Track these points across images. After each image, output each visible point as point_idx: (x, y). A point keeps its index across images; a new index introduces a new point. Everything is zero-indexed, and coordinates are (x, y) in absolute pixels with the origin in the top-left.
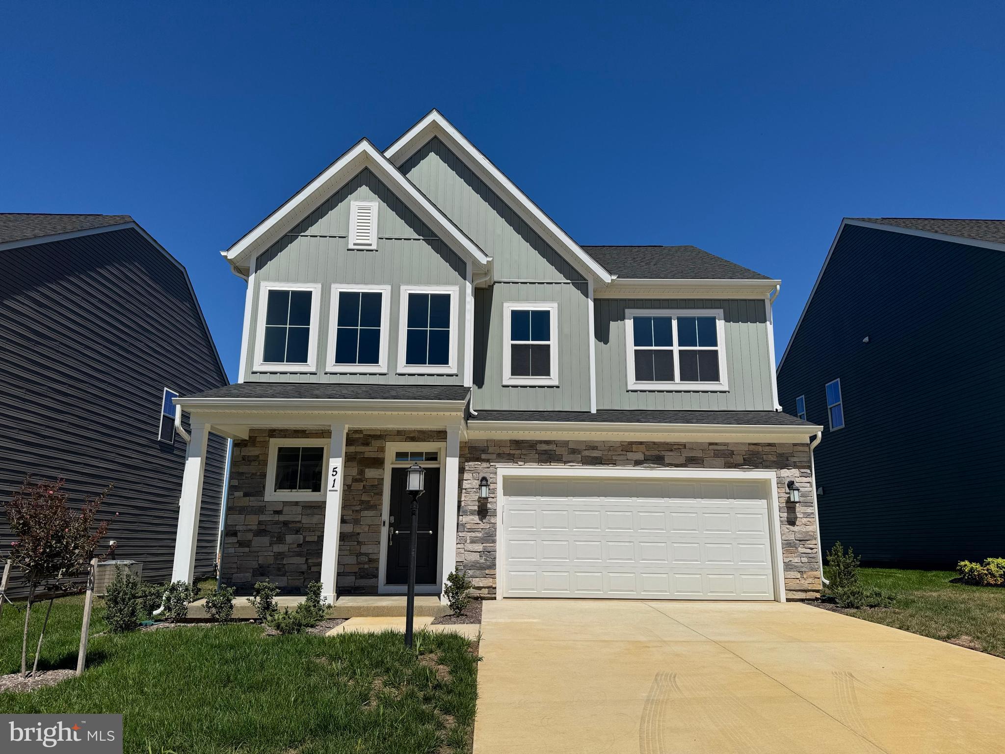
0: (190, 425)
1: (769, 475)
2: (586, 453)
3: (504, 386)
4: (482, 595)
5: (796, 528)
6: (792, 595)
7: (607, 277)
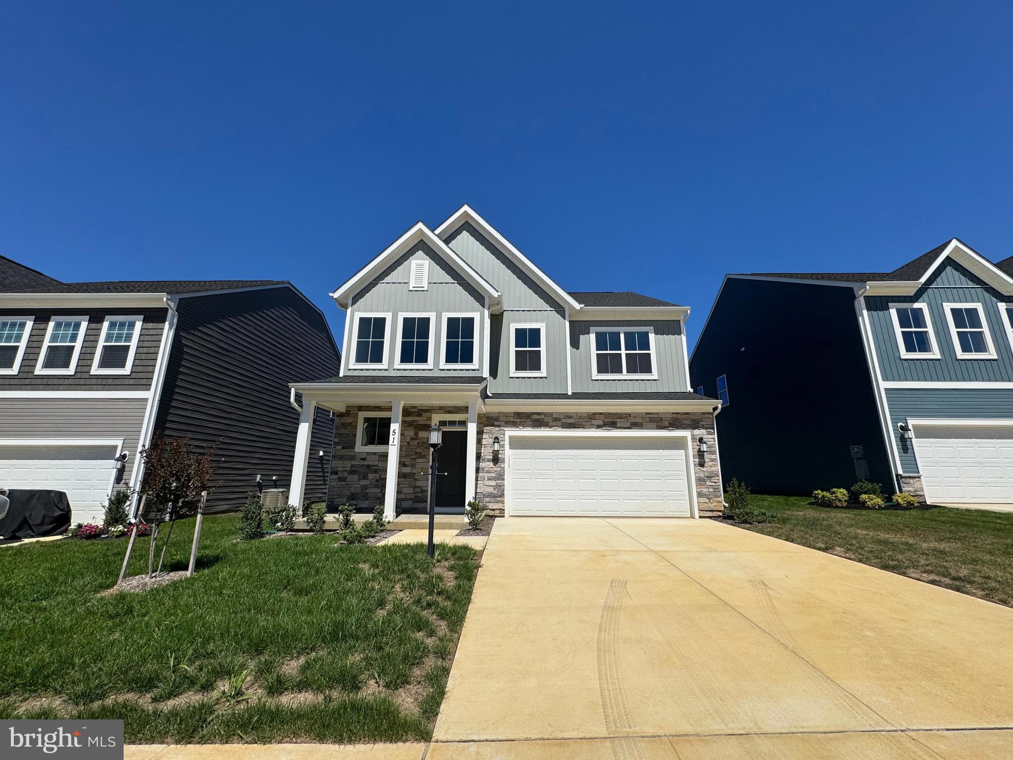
0: (302, 402)
1: (686, 434)
2: (564, 421)
3: (510, 378)
4: (495, 514)
5: (704, 469)
6: (702, 514)
7: (577, 306)
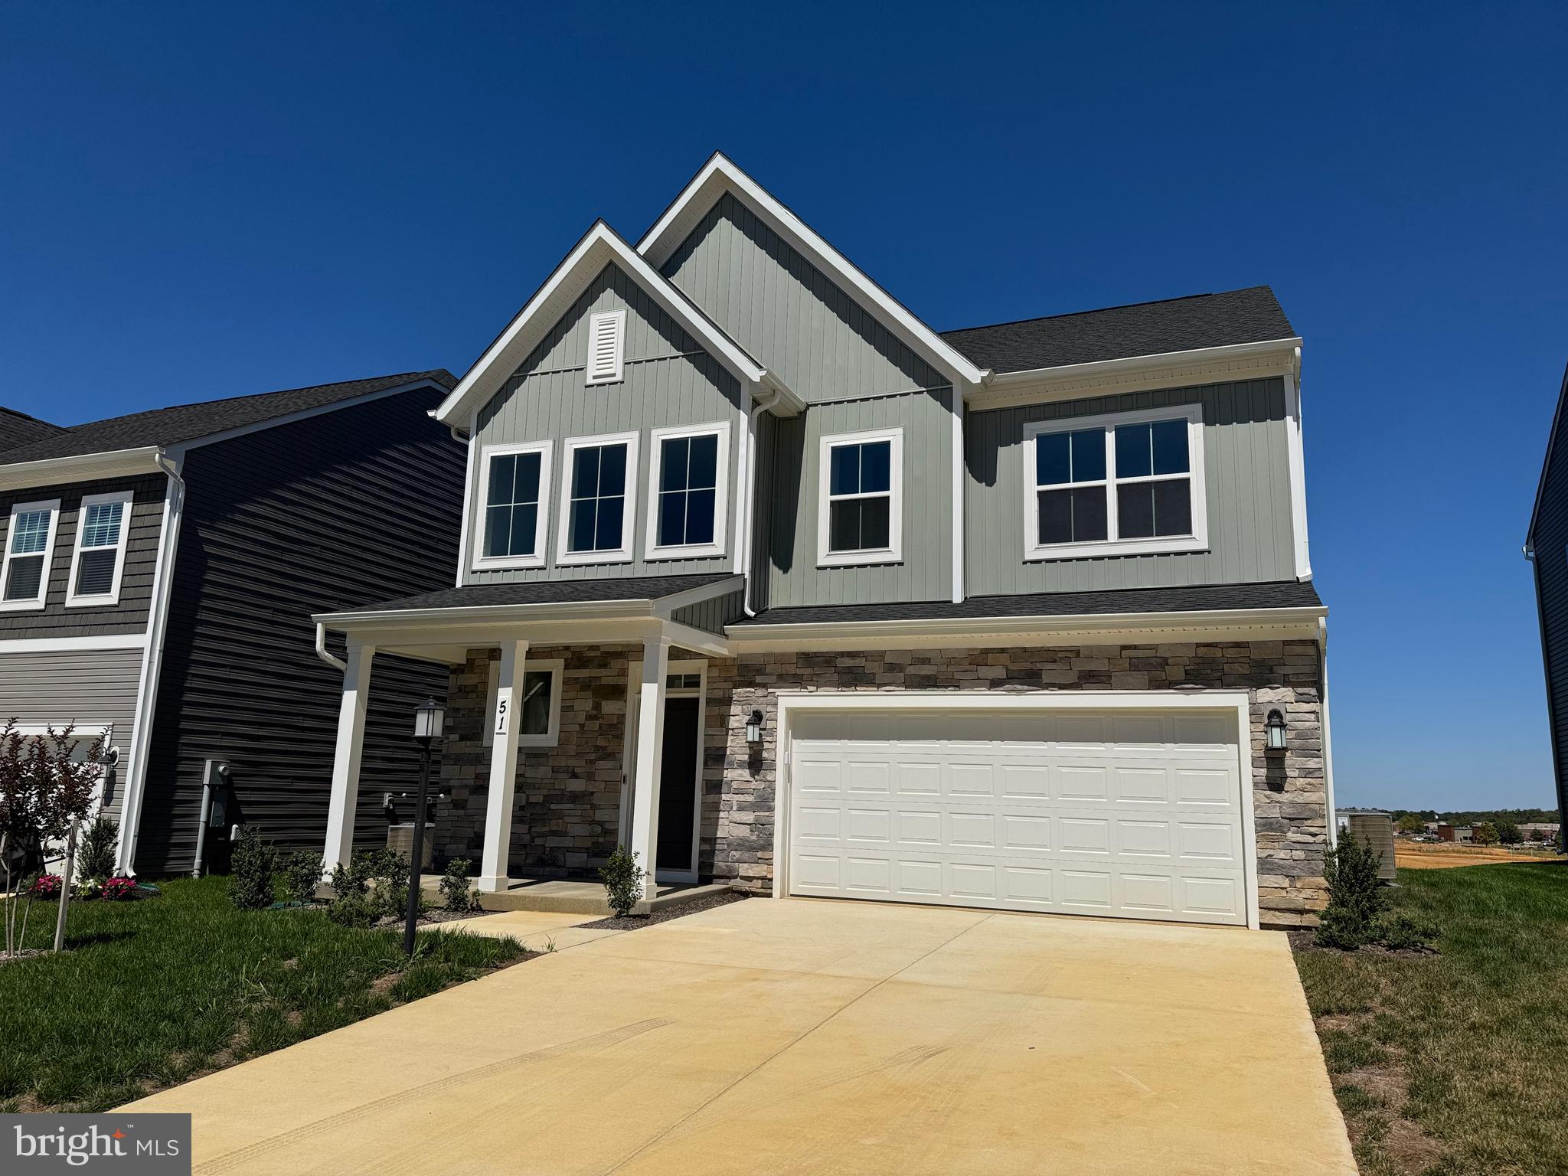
0: (344, 648)
1: (1238, 700)
2: (911, 670)
3: (819, 568)
4: (753, 890)
5: (1284, 797)
6: (1272, 918)
7: (974, 374)
